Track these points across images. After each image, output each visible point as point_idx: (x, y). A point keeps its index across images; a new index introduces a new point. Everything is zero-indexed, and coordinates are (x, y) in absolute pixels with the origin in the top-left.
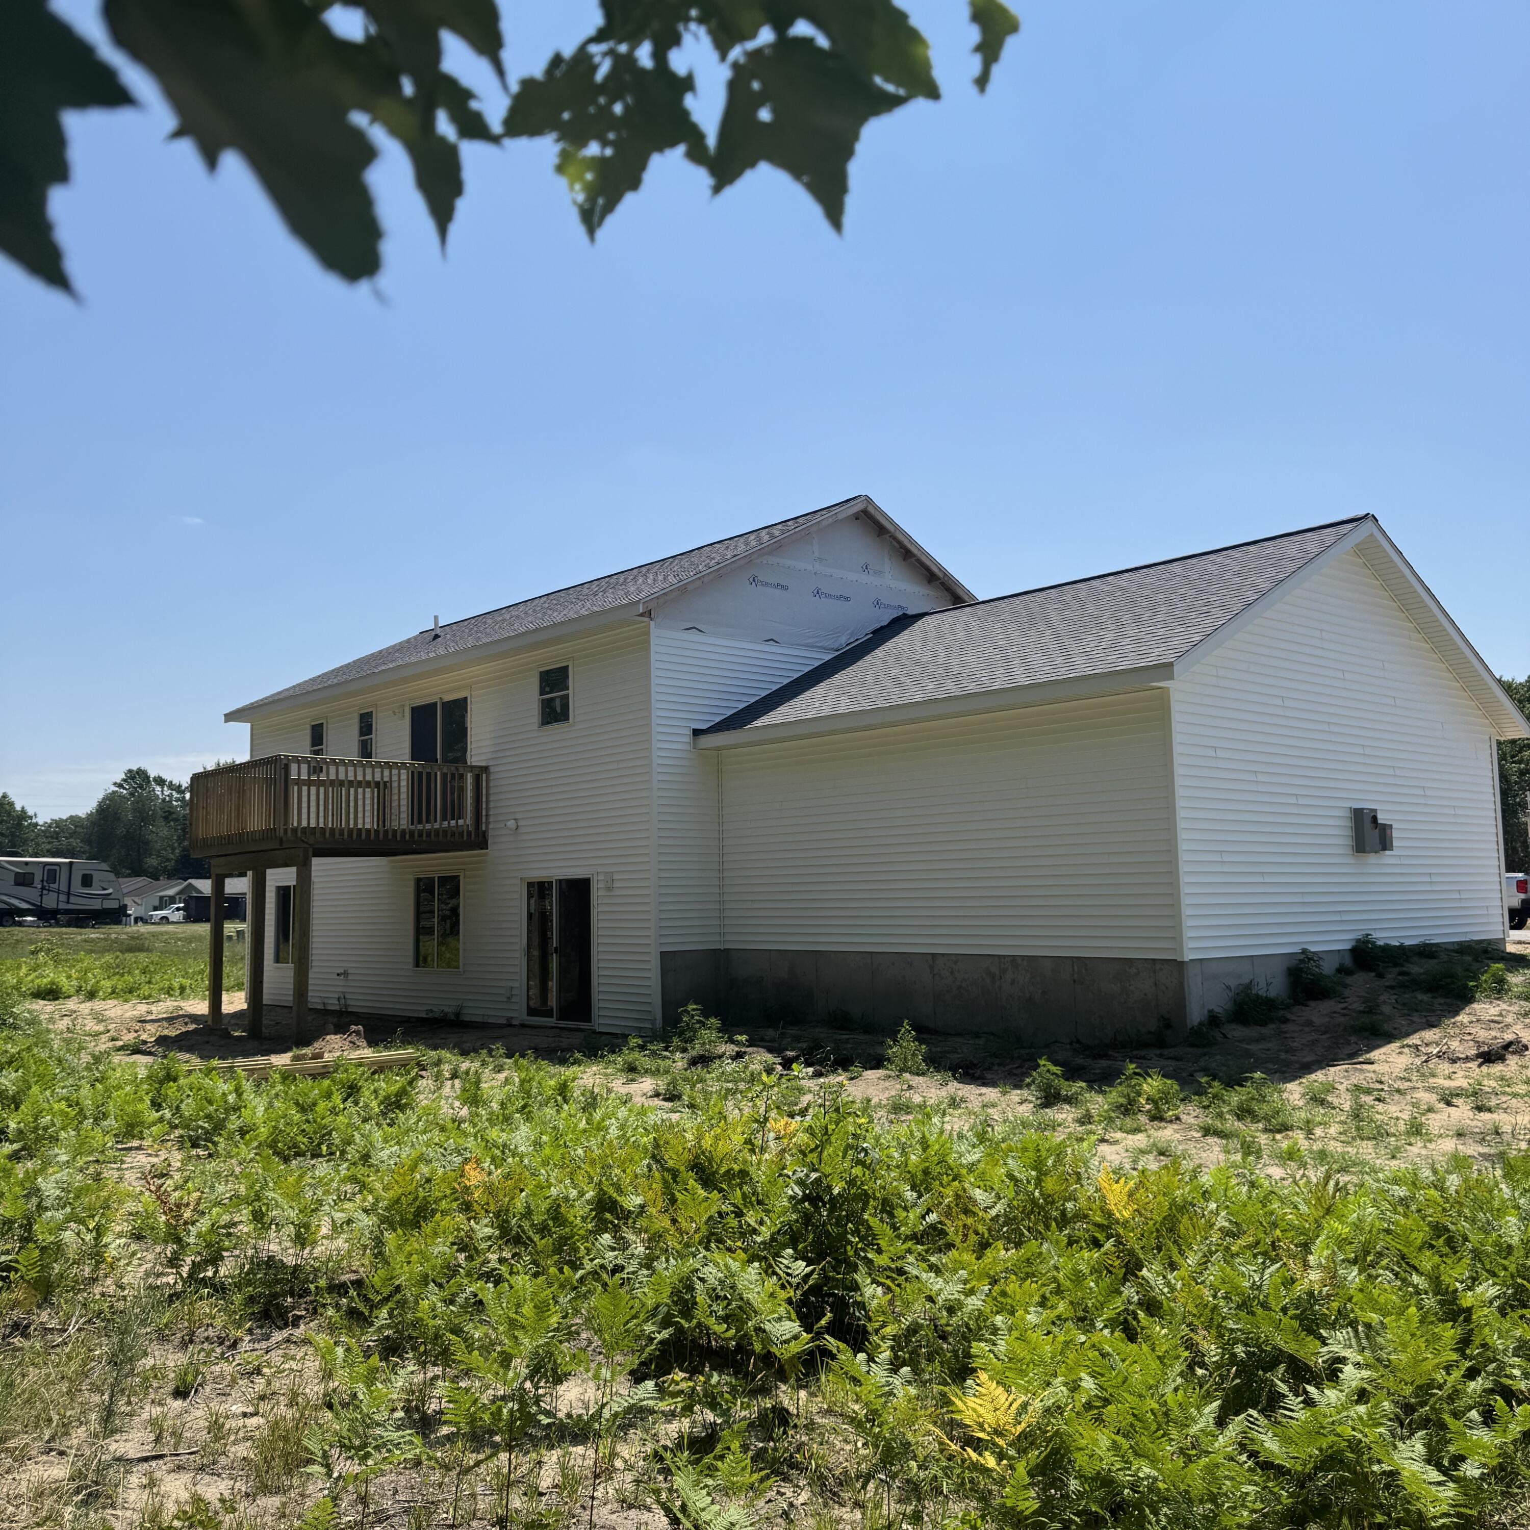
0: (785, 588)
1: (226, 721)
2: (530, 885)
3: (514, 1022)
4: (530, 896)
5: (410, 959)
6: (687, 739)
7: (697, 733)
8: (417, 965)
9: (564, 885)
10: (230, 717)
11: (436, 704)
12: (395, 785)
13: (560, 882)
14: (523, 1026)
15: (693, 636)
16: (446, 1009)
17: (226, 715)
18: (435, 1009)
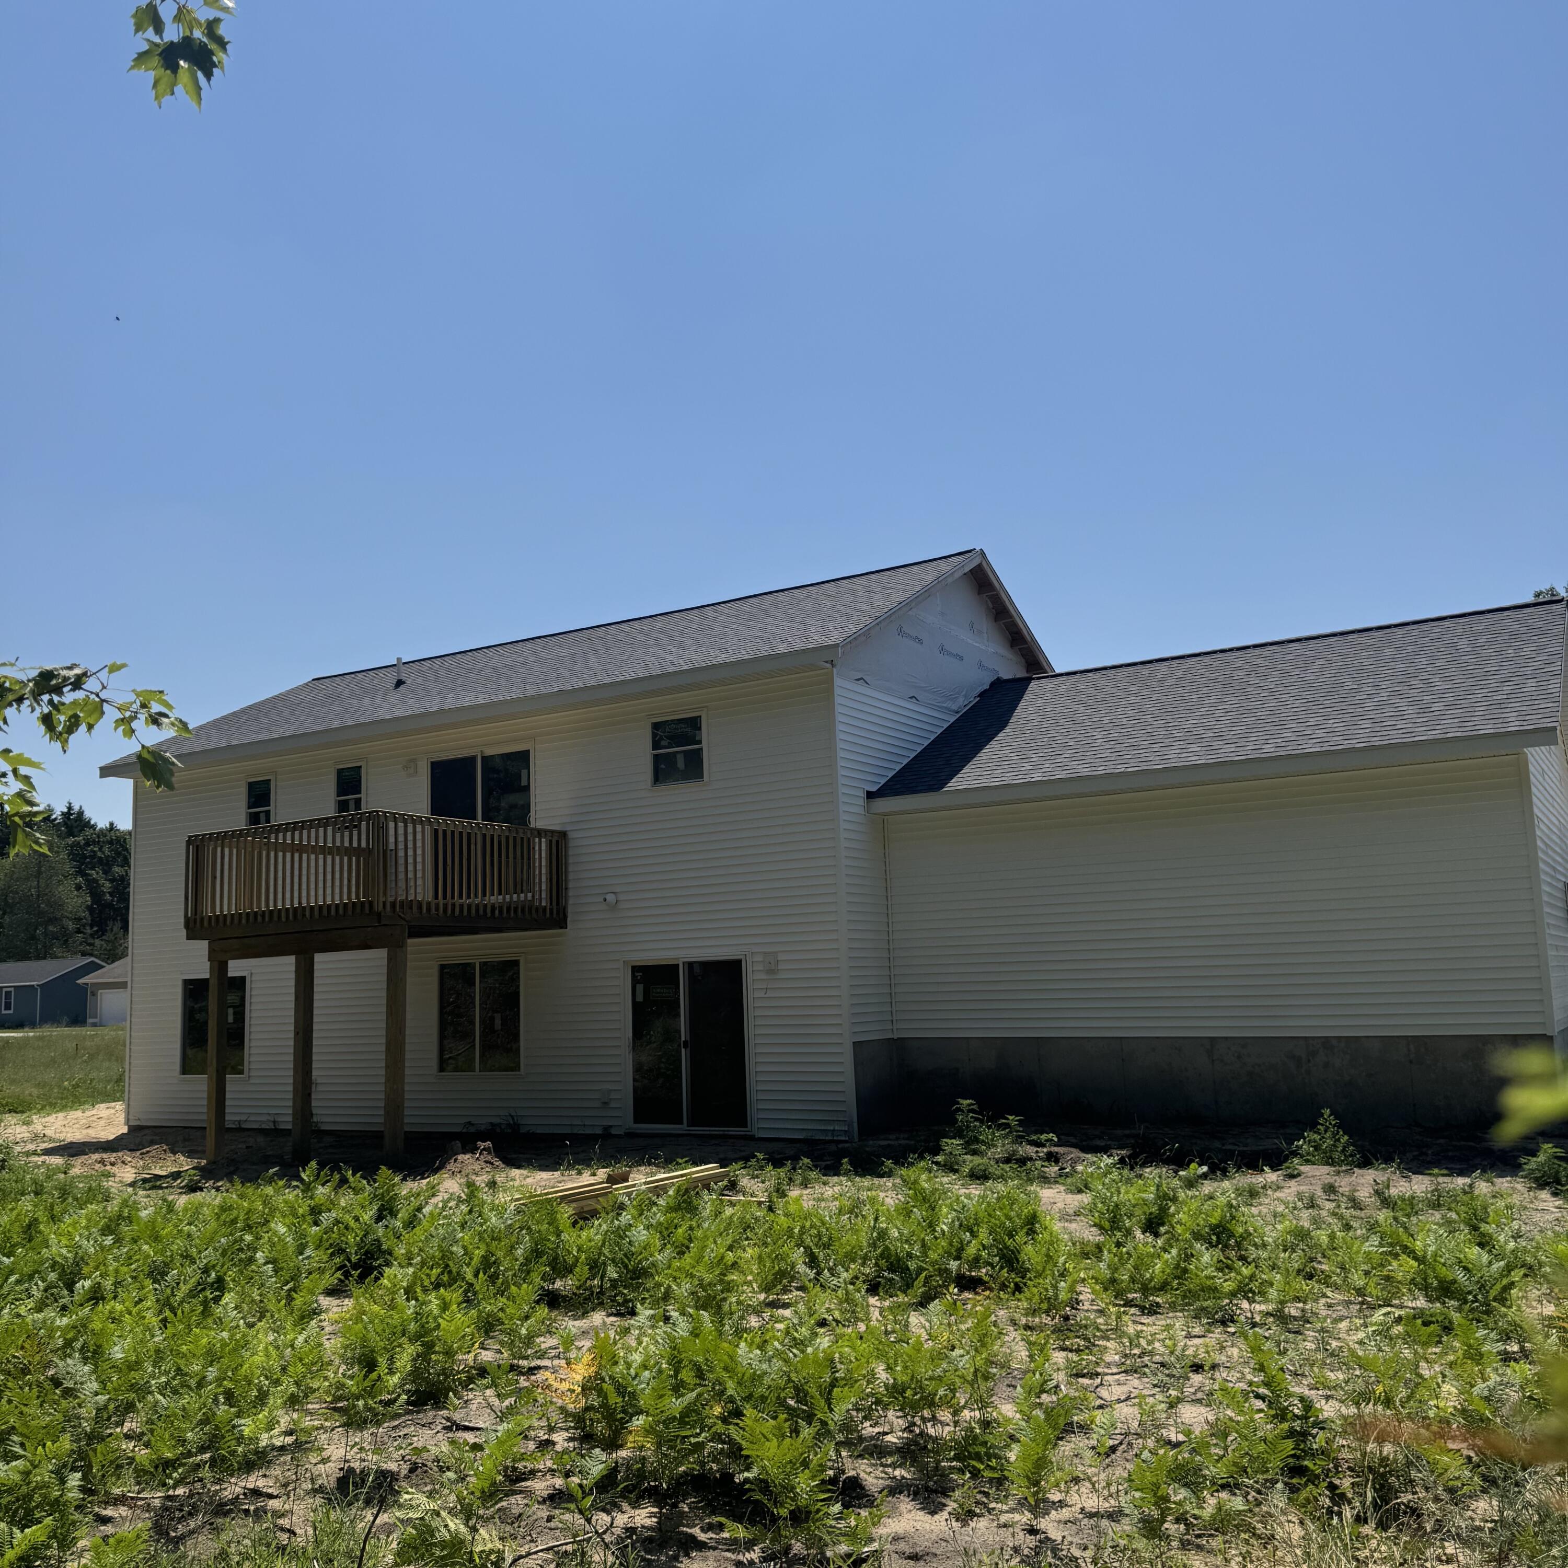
0: (920, 641)
1: (102, 776)
2: (635, 969)
3: (614, 1131)
4: (635, 982)
5: (434, 1063)
6: (861, 802)
7: (870, 795)
8: (442, 1069)
9: (697, 970)
10: (107, 771)
11: (473, 759)
12: (401, 853)
13: (690, 965)
14: (630, 1135)
15: (860, 688)
16: (496, 1120)
17: (101, 769)
18: (474, 1121)
